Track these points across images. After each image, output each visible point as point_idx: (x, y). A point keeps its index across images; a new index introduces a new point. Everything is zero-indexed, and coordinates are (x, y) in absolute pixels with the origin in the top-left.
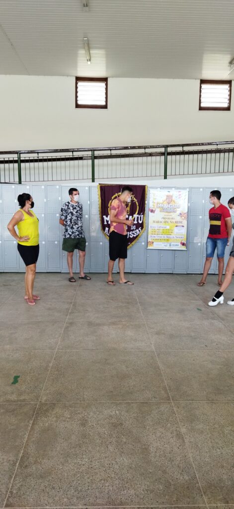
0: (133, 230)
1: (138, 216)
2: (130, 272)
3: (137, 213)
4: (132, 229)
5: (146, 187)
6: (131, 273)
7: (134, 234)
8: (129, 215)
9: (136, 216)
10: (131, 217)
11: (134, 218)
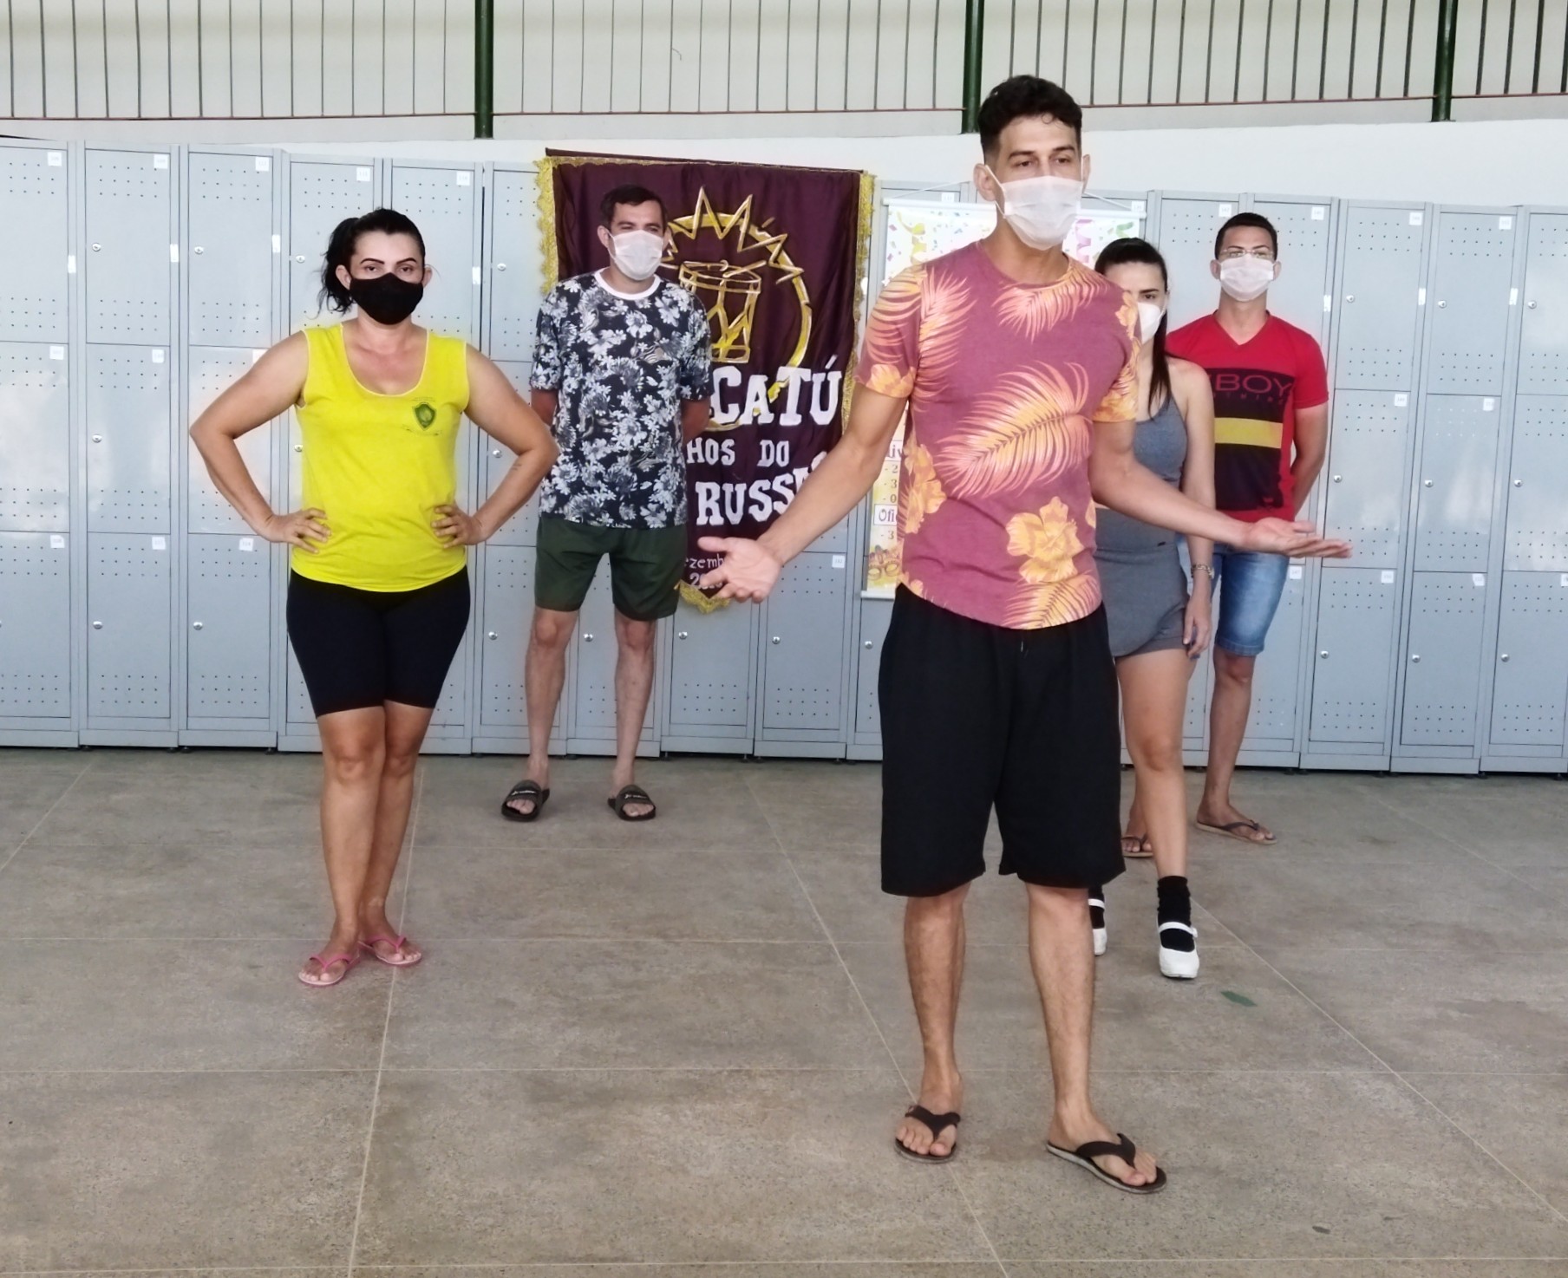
0: (772, 472)
1: (806, 374)
2: (746, 749)
3: (799, 355)
4: (765, 462)
5: (864, 183)
6: (751, 758)
7: (776, 497)
8: (746, 372)
9: (792, 374)
10: (757, 383)
11: (784, 393)
